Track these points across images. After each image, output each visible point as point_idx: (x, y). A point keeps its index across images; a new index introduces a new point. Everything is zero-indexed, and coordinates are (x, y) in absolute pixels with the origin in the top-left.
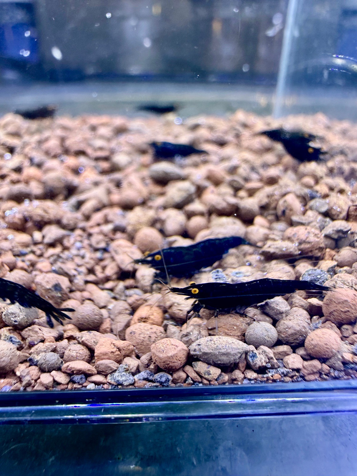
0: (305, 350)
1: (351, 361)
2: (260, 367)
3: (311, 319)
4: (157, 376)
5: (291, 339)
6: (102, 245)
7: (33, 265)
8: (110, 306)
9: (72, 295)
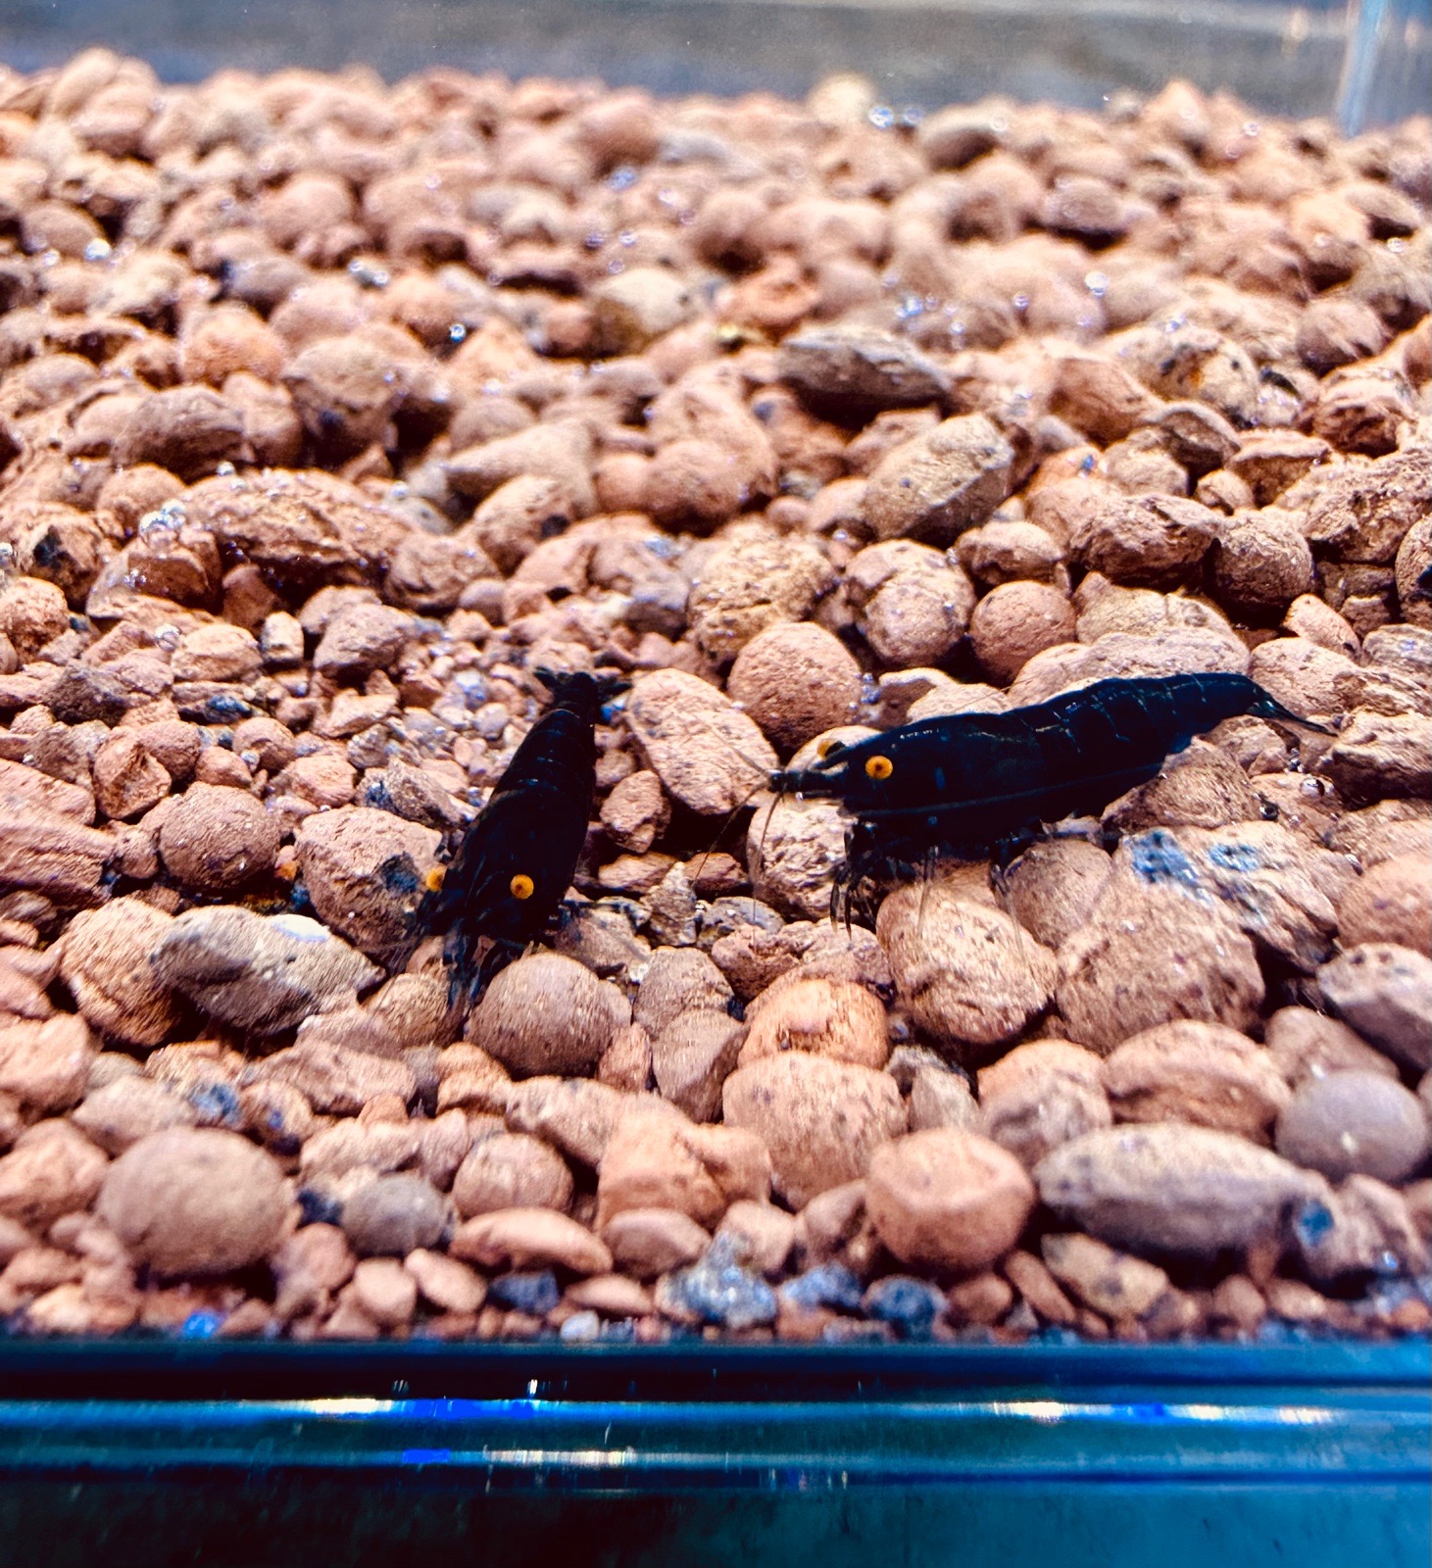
2: (1343, 1270)
4: (879, 1292)
7: (272, 764)
8: (637, 972)
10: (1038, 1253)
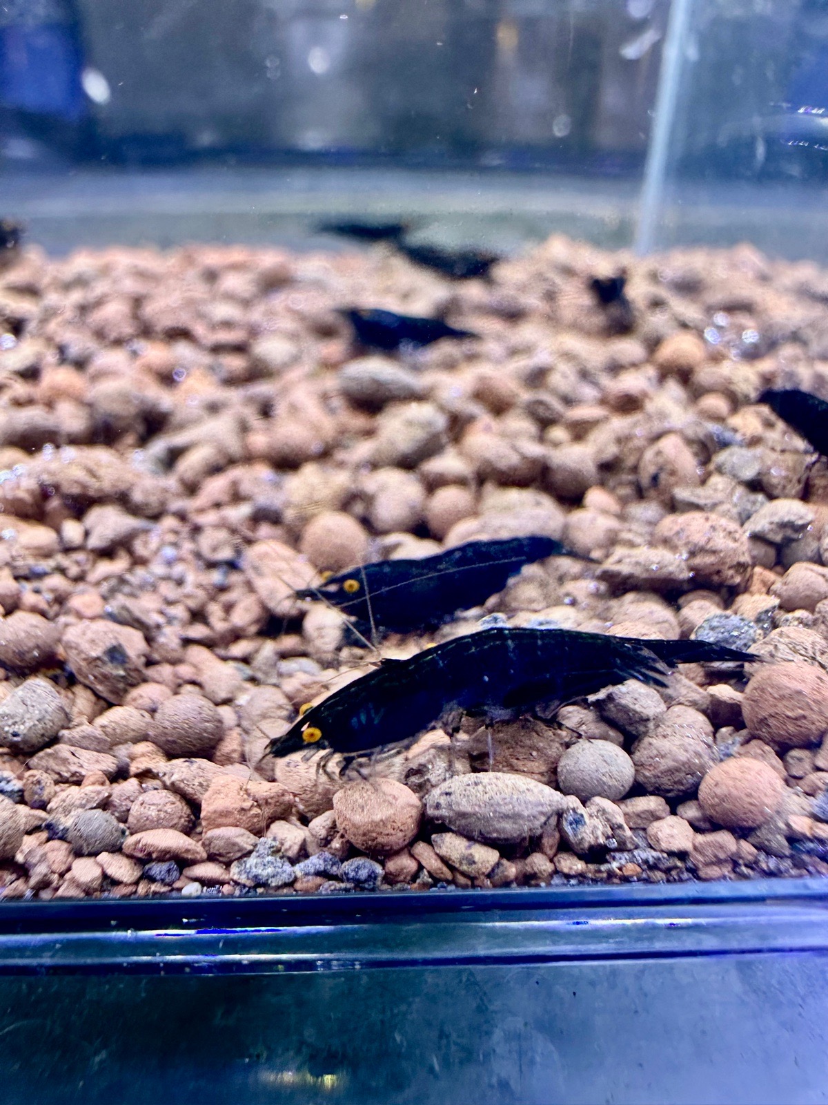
0: (701, 807)
1: (808, 834)
2: (591, 847)
3: (714, 734)
4: (348, 867)
5: (666, 782)
6: (226, 554)
7: (60, 600)
8: (242, 700)
9: (151, 672)
10: (429, 842)
